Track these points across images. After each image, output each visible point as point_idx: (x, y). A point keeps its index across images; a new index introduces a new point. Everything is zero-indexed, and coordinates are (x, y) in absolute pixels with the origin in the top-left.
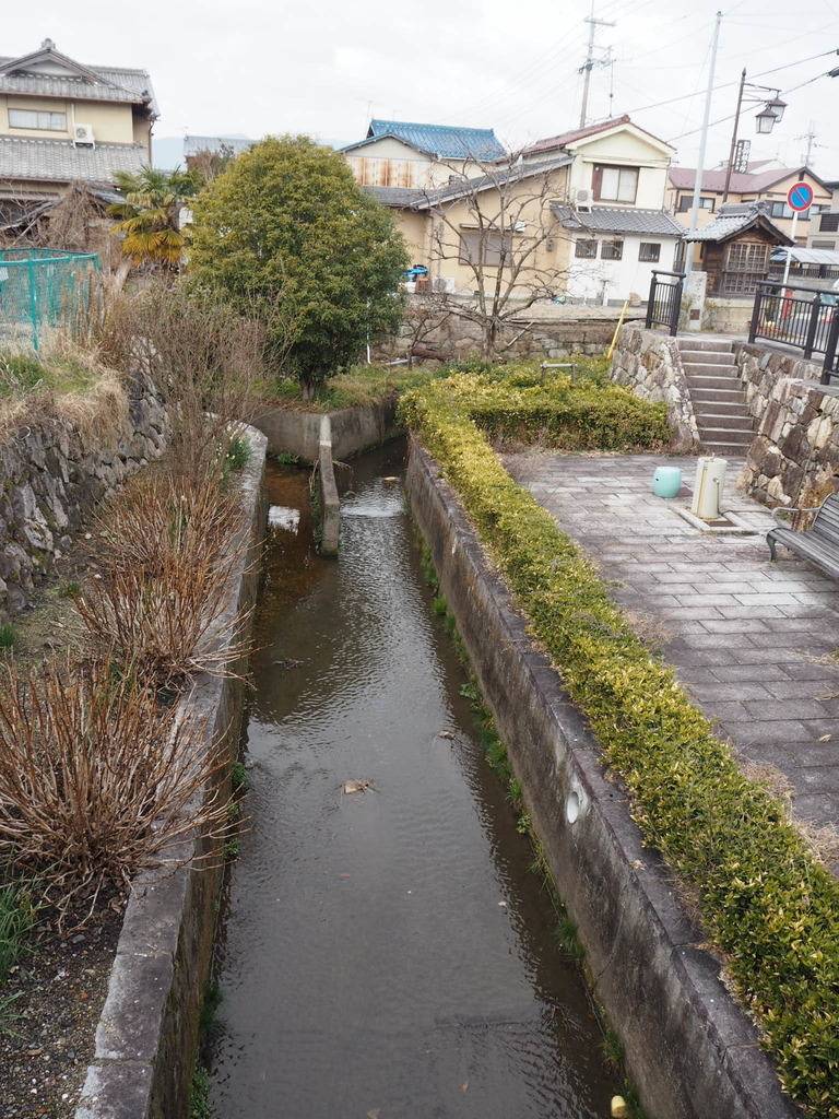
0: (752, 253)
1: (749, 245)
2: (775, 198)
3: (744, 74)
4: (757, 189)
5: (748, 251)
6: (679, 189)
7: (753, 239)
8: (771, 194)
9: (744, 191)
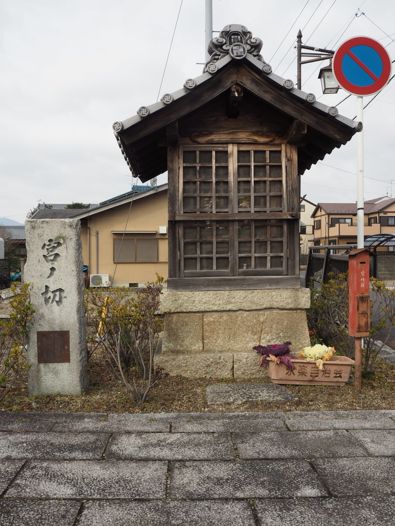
0: (243, 169)
1: (233, 149)
2: (389, 215)
3: (300, 36)
4: (376, 211)
5: (233, 164)
6: (329, 214)
7: (243, 136)
8: (386, 213)
9: (369, 212)
